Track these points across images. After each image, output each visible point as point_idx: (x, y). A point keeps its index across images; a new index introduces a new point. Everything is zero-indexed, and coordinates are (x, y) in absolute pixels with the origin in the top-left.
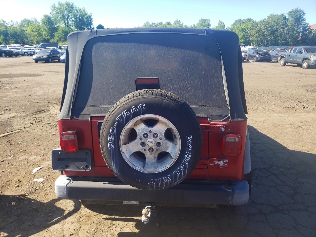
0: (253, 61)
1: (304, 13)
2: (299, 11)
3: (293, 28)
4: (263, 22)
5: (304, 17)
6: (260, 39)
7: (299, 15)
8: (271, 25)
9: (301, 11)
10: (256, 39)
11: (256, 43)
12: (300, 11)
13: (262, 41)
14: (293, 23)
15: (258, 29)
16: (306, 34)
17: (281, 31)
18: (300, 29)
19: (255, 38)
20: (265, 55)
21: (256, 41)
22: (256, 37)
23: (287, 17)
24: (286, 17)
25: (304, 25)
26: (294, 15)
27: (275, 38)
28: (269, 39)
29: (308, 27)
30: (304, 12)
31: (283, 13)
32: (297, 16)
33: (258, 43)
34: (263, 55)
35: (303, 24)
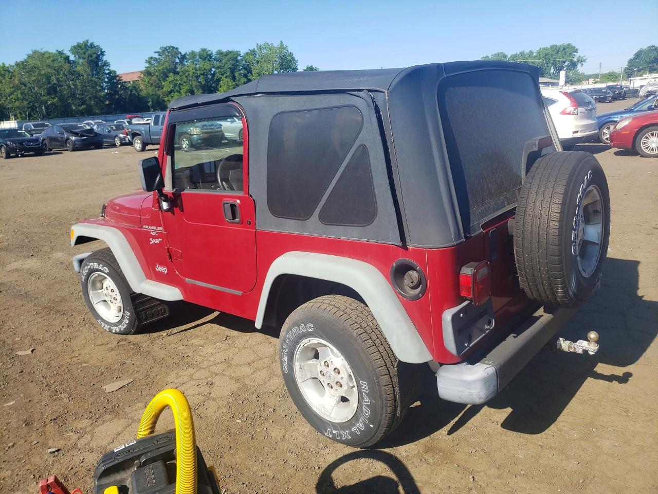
0: (67, 150)
1: (103, 51)
2: (92, 48)
3: (91, 80)
4: (21, 65)
5: (105, 58)
6: (29, 104)
7: (94, 56)
8: (43, 72)
9: (95, 47)
10: (17, 104)
11: (20, 113)
12: (92, 46)
13: (33, 108)
14: (88, 70)
15: (17, 82)
16: (119, 92)
17: (69, 86)
18: (105, 82)
19: (15, 102)
20: (88, 135)
21: (18, 108)
22: (18, 99)
23: (72, 58)
24: (69, 56)
25: (108, 74)
26: (85, 53)
27: (62, 99)
28: (49, 102)
29: (118, 78)
30: (102, 49)
31: (60, 50)
32: (90, 56)
33: (25, 112)
34: (84, 136)
35: (107, 72)
